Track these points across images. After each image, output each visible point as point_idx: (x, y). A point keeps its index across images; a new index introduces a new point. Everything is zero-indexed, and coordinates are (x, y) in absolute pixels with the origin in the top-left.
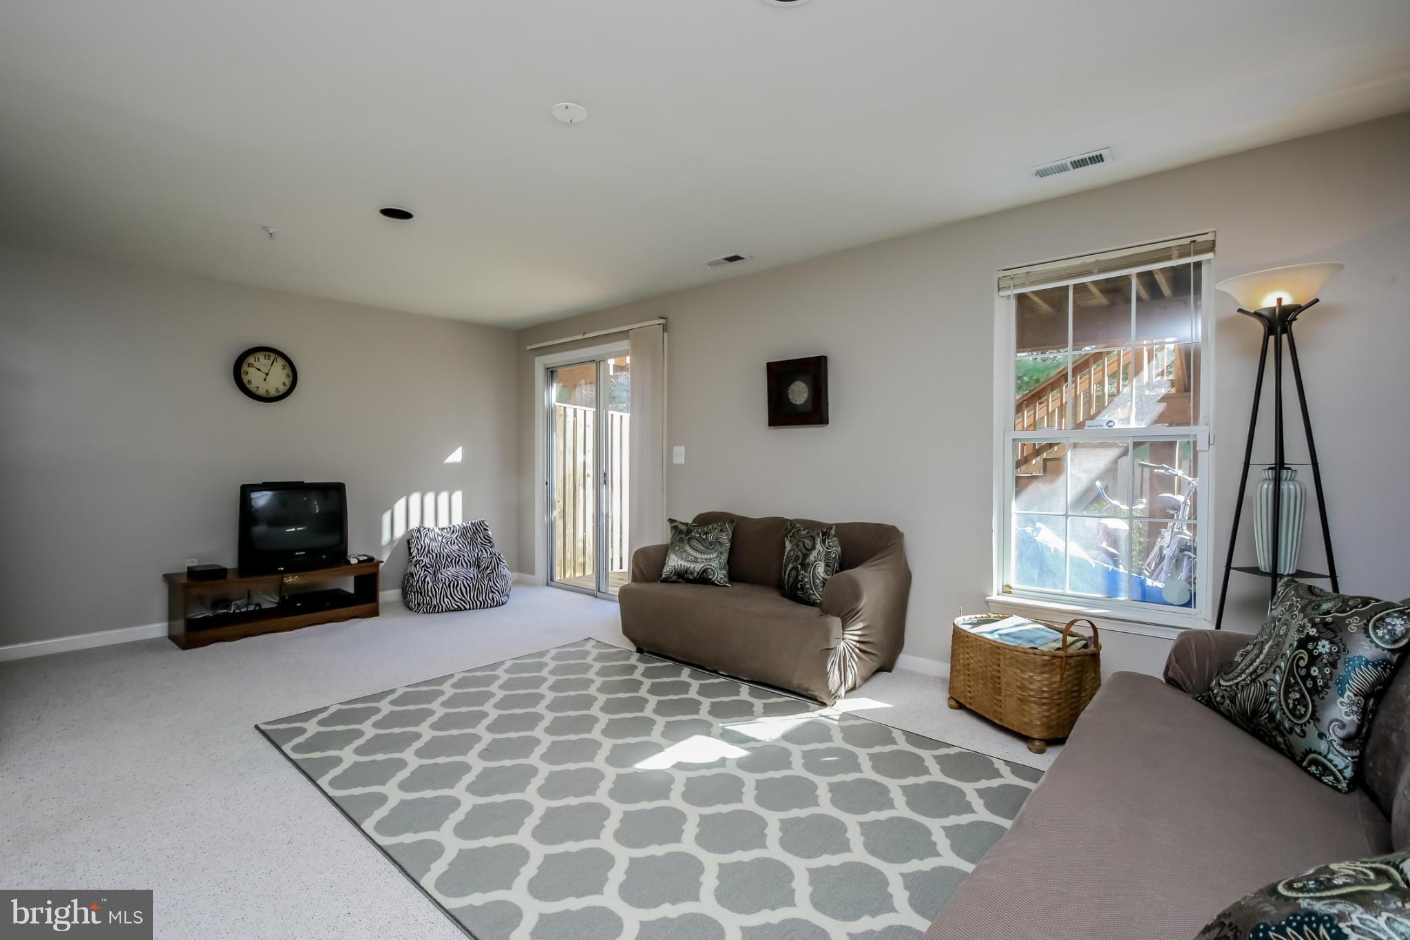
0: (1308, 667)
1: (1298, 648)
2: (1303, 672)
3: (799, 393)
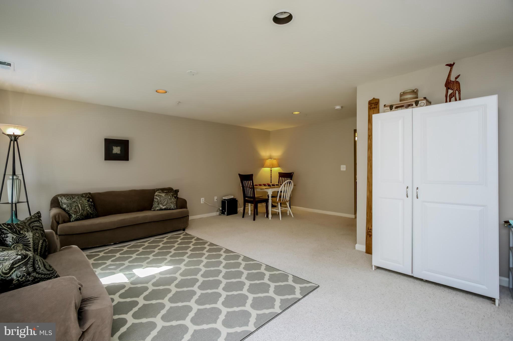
0: (91, 204)
1: (88, 202)
2: (91, 205)
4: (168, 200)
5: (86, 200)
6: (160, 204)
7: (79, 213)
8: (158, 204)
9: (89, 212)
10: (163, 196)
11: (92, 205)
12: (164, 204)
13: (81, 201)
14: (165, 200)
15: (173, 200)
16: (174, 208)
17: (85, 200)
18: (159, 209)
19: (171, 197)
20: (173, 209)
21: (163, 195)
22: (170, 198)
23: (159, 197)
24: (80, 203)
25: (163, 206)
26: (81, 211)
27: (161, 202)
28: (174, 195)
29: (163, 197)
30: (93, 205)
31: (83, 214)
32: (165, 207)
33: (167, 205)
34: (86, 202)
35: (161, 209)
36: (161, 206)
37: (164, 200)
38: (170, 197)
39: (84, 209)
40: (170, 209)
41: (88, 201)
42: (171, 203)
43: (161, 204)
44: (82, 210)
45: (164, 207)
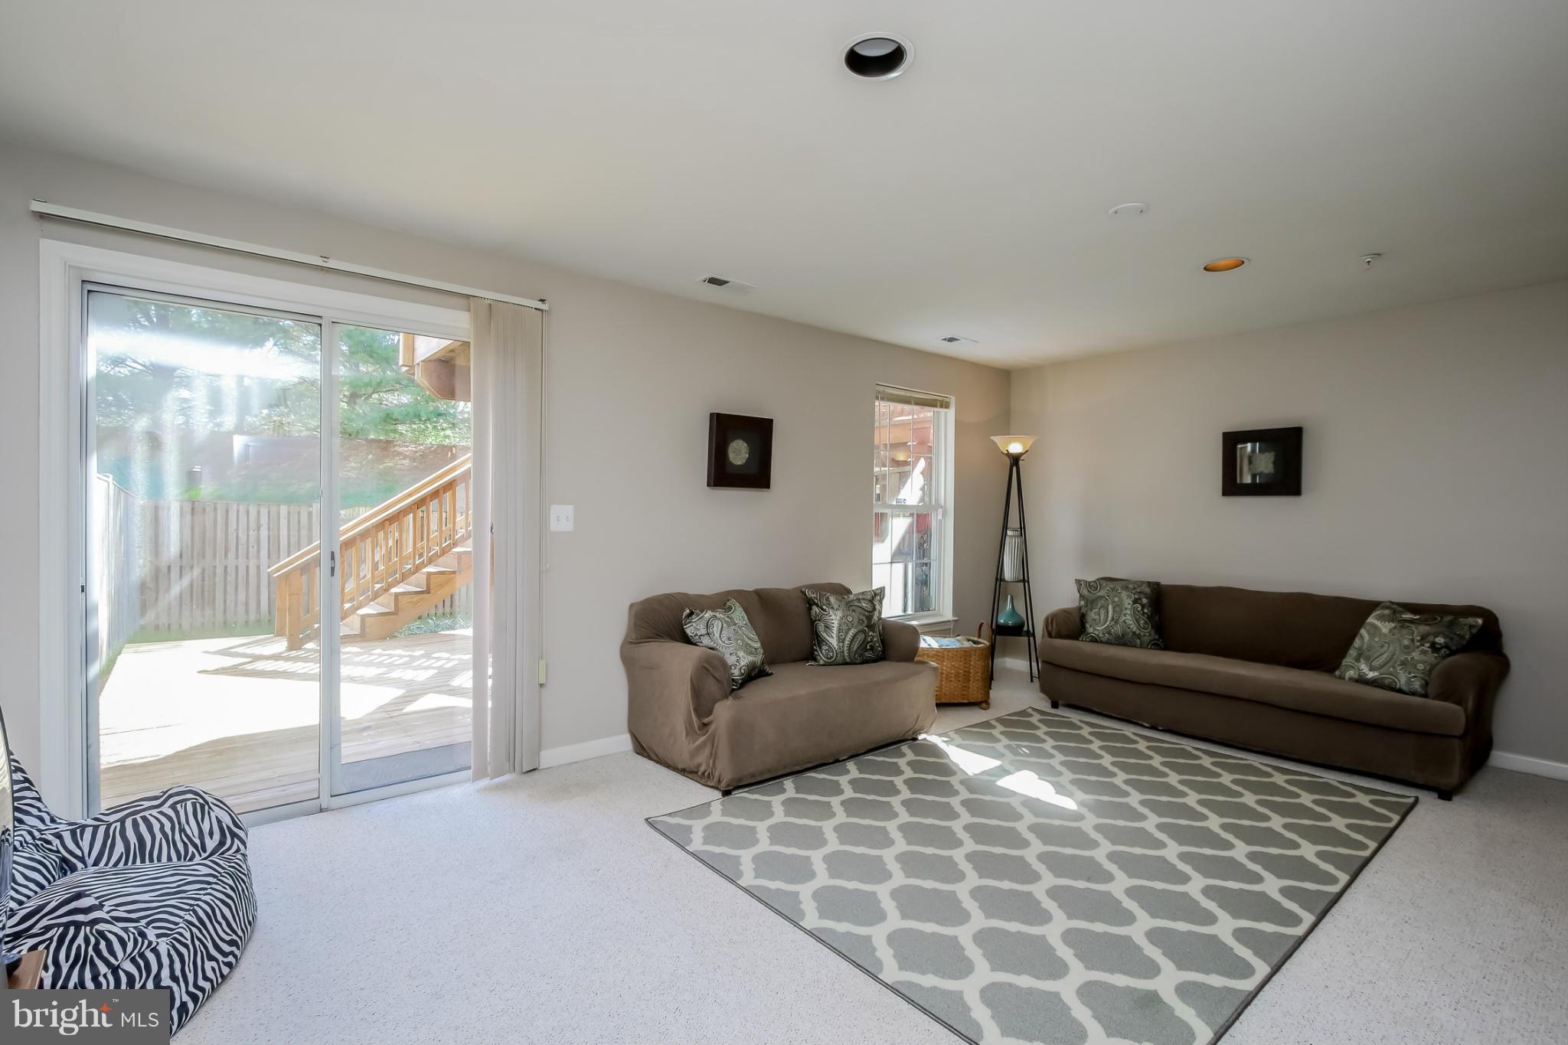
0: (1143, 610)
1: (1134, 604)
3: (739, 453)
4: (1397, 652)
5: (1131, 598)
6: (1364, 659)
7: (1105, 623)
8: (1358, 660)
9: (1129, 628)
10: (1385, 630)
11: (1144, 613)
12: (1376, 663)
13: (1116, 599)
14: (1385, 649)
15: (1416, 655)
16: (1404, 688)
17: (1129, 597)
18: (1356, 676)
19: (1413, 640)
20: (1400, 691)
21: (1386, 627)
22: (1407, 647)
23: (1369, 634)
24: (1113, 602)
25: (1370, 670)
26: (1108, 623)
27: (1368, 653)
28: (1431, 638)
29: (1381, 634)
30: (1146, 613)
31: (1110, 631)
32: (1376, 674)
33: (1382, 670)
34: (1129, 604)
35: (1361, 680)
36: (1364, 667)
37: (1382, 647)
38: (1406, 642)
39: (1117, 620)
40: (1392, 688)
41: (1135, 601)
42: (1403, 664)
43: (1368, 659)
44: (1113, 619)
45: (1371, 675)
